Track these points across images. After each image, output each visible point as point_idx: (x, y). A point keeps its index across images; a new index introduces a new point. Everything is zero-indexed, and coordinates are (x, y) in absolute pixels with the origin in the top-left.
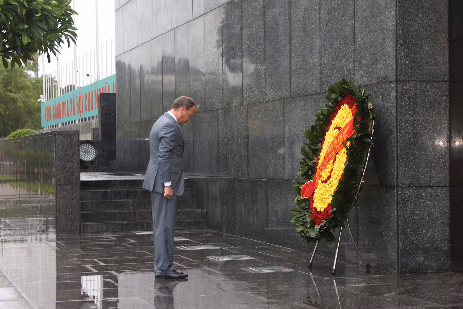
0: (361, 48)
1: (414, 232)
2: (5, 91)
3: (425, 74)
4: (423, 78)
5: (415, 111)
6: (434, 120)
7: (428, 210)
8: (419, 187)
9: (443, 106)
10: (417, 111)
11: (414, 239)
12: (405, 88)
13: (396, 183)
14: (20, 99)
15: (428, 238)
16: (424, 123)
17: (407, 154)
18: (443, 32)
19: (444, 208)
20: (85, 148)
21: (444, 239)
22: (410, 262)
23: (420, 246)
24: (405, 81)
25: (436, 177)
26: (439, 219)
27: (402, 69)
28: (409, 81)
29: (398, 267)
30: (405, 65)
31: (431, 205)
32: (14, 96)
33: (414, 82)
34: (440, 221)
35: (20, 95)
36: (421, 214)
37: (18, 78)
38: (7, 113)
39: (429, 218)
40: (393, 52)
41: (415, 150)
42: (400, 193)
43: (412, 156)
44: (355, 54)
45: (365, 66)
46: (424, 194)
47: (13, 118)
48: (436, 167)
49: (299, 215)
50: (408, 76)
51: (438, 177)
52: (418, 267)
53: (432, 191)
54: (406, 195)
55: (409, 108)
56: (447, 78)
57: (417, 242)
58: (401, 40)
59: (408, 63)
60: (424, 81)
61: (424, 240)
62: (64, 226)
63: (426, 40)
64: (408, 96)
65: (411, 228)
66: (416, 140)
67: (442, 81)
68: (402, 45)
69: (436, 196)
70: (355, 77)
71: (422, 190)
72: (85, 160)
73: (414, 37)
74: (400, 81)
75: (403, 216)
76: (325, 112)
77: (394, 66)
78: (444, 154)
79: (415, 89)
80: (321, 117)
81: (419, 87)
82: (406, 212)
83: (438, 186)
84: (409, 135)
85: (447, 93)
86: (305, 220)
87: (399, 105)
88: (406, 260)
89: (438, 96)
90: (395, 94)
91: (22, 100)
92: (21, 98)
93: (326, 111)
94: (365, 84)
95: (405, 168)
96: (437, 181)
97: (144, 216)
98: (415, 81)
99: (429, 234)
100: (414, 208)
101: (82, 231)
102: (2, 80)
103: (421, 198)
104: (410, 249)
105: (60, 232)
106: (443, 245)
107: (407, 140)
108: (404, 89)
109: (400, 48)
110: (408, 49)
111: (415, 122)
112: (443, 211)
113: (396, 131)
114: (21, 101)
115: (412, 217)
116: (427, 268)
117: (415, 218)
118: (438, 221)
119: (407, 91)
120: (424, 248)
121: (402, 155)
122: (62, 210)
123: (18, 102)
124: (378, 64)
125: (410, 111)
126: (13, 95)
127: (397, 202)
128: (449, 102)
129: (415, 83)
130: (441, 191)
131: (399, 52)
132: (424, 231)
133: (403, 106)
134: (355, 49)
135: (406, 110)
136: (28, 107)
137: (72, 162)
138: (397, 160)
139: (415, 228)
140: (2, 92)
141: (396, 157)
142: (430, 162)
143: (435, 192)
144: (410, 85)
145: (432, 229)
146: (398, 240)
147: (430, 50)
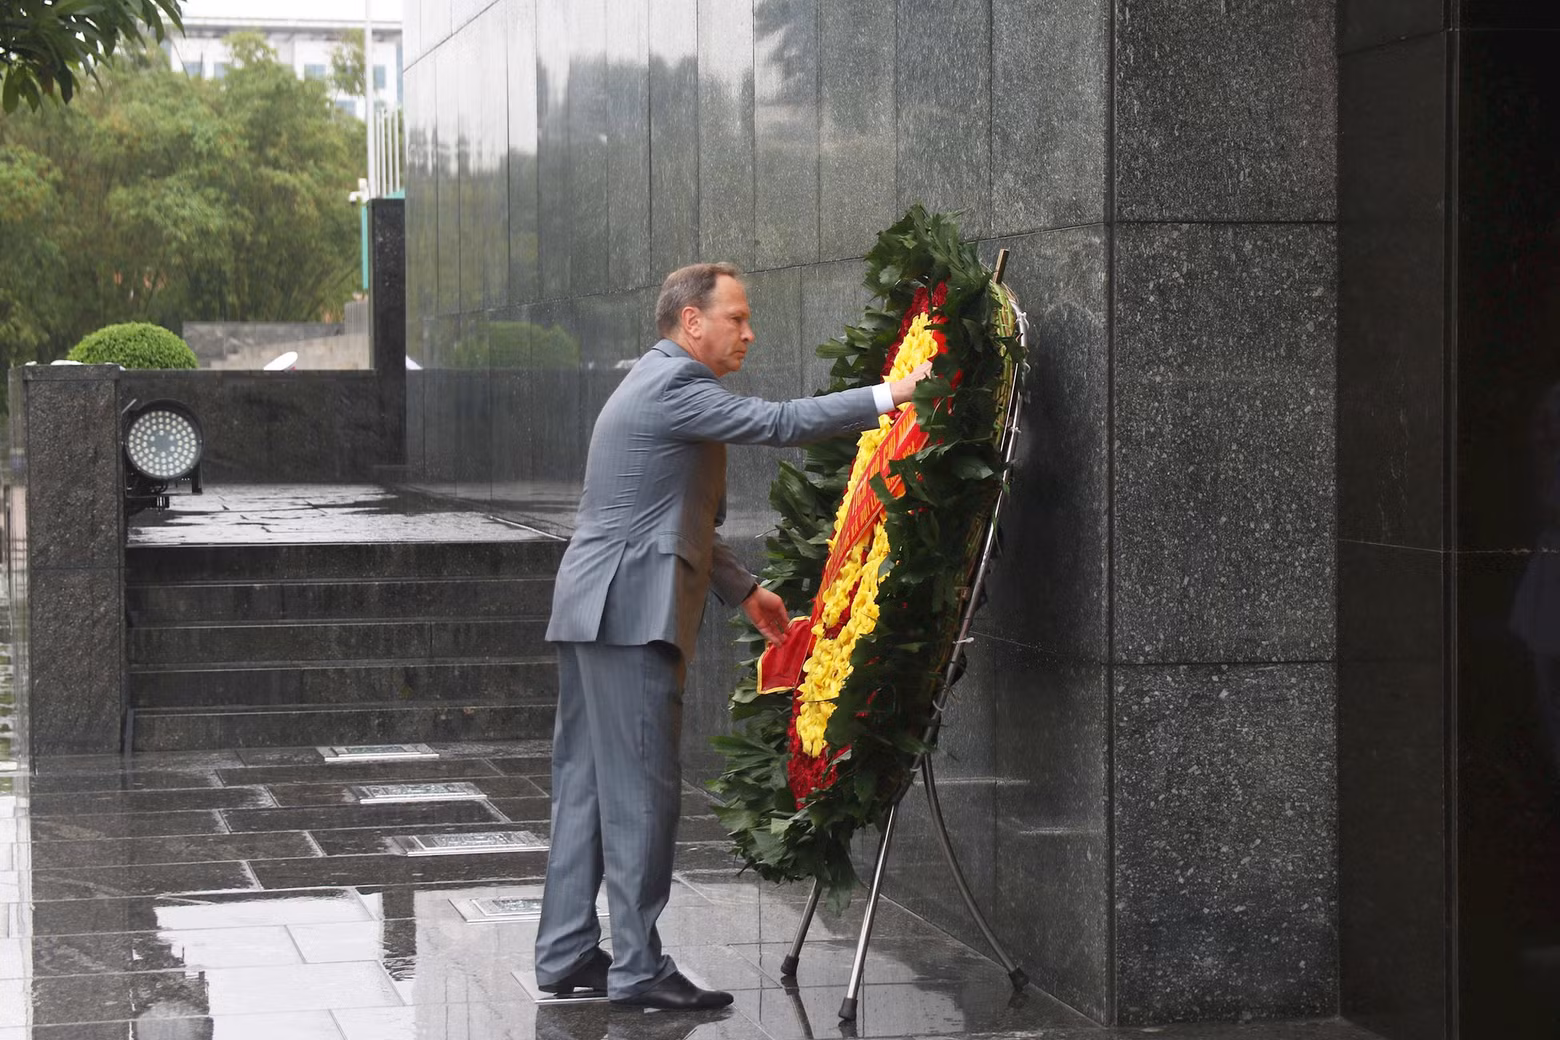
0: (1007, 76)
1: (1182, 851)
2: (255, 165)
3: (1234, 194)
4: (1226, 210)
5: (1191, 347)
6: (1272, 385)
7: (1240, 761)
8: (1203, 666)
9: (1310, 326)
10: (1198, 347)
11: (1181, 880)
12: (1147, 252)
13: (1105, 650)
14: (303, 191)
15: (1241, 876)
16: (1229, 396)
17: (1151, 527)
18: (1315, 18)
19: (1313, 754)
20: (158, 430)
21: (1313, 882)
22: (1161, 977)
23: (1206, 911)
24: (1144, 223)
25: (1279, 622)
26: (1289, 797)
27: (1130, 170)
28: (1163, 222)
29: (1111, 996)
30: (1148, 153)
31: (1254, 740)
32: (286, 181)
33: (1185, 226)
34: (1293, 807)
35: (305, 176)
36: (1214, 778)
37: (299, 120)
38: (263, 239)
39: (1245, 794)
40: (1099, 102)
41: (1186, 510)
42: (1121, 689)
43: (1174, 535)
44: (991, 101)
45: (1018, 155)
46: (1224, 694)
47: (285, 254)
48: (1280, 581)
49: (747, 760)
50: (1157, 200)
51: (1287, 624)
52: (1195, 997)
53: (1262, 681)
54: (1147, 700)
55: (1164, 337)
56: (1329, 209)
57: (1194, 893)
58: (1130, 51)
59: (1161, 144)
60: (1230, 222)
61: (1224, 887)
62: (60, 723)
63: (1240, 48)
64: (1158, 287)
65: (1169, 835)
66: (1191, 468)
67: (1307, 222)
68: (1133, 73)
69: (1277, 701)
70: (991, 195)
71: (1215, 678)
72: (158, 473)
73: (1188, 37)
74: (1122, 222)
75: (1135, 788)
76: (863, 340)
77: (1101, 161)
78: (1314, 525)
79: (1188, 256)
80: (851, 359)
81: (1205, 248)
82: (1148, 768)
83: (1287, 662)
84: (1161, 448)
85: (1330, 270)
86: (765, 785)
87: (1119, 322)
88: (1146, 969)
89: (1291, 286)
90: (1103, 275)
91: (313, 194)
92: (309, 189)
93: (867, 336)
94: (1017, 227)
95: (1143, 587)
96: (1280, 637)
97: (377, 687)
98: (1190, 222)
99: (1245, 860)
100: (1180, 754)
101: (132, 742)
102: (249, 128)
103: (1210, 712)
104: (1161, 922)
105: (44, 749)
106: (1306, 906)
107: (1151, 468)
108: (1140, 256)
109: (1124, 85)
110: (1162, 89)
111: (1190, 394)
112: (1307, 765)
113: (1106, 432)
114: (308, 196)
115: (1174, 791)
116: (1238, 1002)
117: (1184, 793)
118: (1288, 805)
119: (1154, 265)
120: (1223, 918)
121: (1132, 532)
122: (54, 666)
123: (299, 199)
124: (1056, 147)
125: (1166, 350)
126: (280, 177)
127: (1110, 729)
128: (1339, 309)
129: (1188, 232)
130: (1298, 683)
131: (1119, 103)
132: (1224, 849)
133: (1138, 328)
134: (990, 81)
135: (1148, 345)
136: (333, 218)
137: (91, 484)
138: (1111, 553)
139: (1186, 836)
140: (248, 167)
141: (1105, 541)
142: (1250, 558)
143: (1274, 688)
144: (1166, 240)
145: (1258, 841)
146: (1111, 884)
147: (1257, 94)
